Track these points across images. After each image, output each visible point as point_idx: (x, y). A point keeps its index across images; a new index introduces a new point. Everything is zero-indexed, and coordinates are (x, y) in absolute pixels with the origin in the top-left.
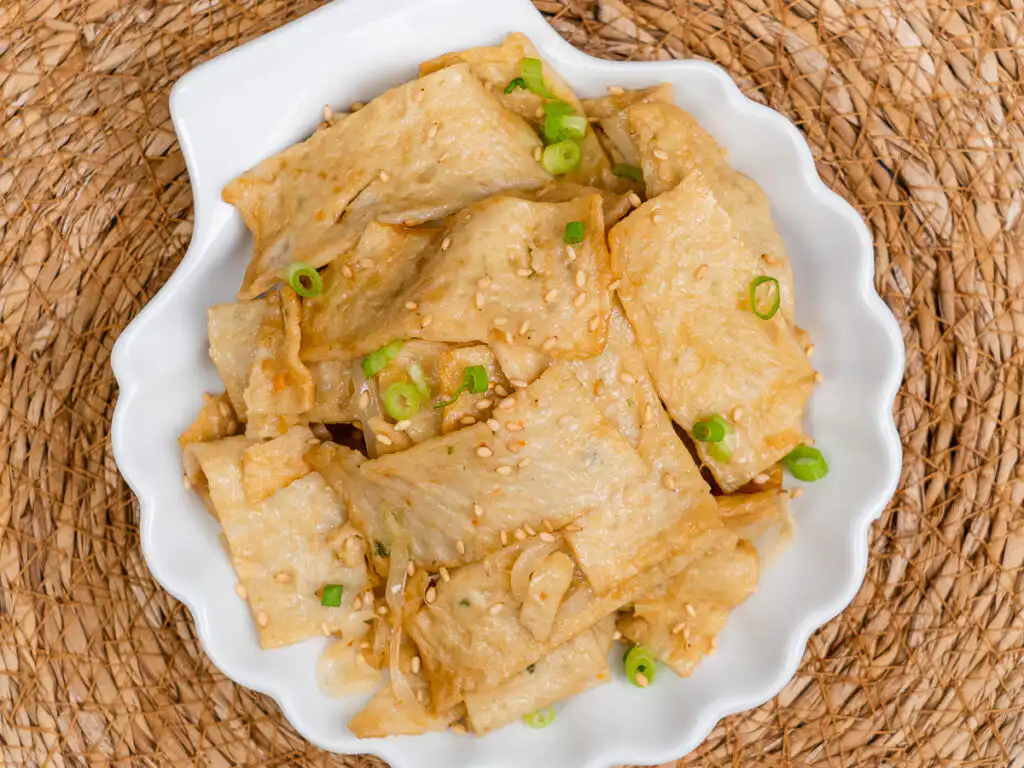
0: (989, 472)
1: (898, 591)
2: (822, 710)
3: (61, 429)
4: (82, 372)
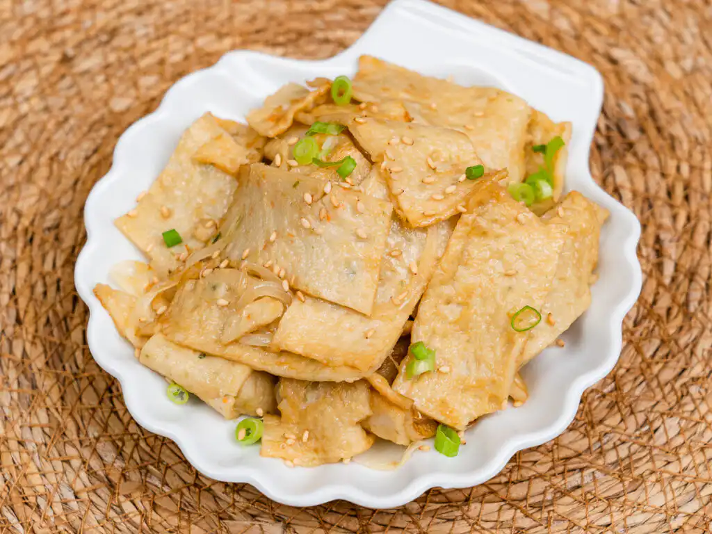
2: (639, 359)
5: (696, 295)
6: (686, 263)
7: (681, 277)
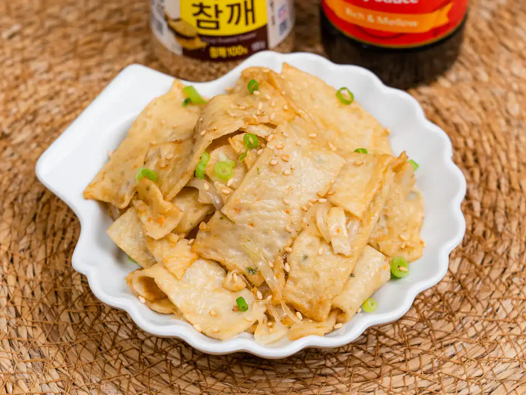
0: (496, 160)
1: (482, 213)
2: (473, 267)
3: (46, 275)
4: (49, 251)
5: (500, 220)
6: (488, 201)
7: (487, 211)
